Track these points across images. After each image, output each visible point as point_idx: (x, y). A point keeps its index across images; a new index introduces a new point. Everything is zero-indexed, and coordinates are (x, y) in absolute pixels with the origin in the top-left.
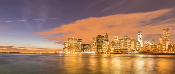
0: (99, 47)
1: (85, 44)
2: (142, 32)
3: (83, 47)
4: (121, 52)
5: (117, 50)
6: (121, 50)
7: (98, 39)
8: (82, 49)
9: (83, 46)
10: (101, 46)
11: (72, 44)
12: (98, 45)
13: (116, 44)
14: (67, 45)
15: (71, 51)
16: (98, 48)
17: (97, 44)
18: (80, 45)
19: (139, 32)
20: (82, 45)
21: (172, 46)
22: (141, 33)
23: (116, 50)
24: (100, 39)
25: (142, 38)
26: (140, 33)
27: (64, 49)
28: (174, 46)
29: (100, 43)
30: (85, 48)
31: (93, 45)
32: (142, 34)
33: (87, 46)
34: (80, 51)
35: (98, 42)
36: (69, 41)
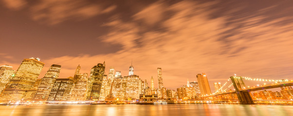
3: (59, 87)
4: (151, 100)
7: (98, 71)
9: (61, 83)
10: (100, 85)
12: (94, 84)
14: (6, 77)
15: (13, 96)
16: (93, 91)
17: (93, 81)
19: (130, 67)
20: (57, 80)
23: (144, 97)
24: (100, 71)
31: (85, 82)
33: (68, 84)
34: (43, 99)
35: (97, 78)
36: (25, 65)
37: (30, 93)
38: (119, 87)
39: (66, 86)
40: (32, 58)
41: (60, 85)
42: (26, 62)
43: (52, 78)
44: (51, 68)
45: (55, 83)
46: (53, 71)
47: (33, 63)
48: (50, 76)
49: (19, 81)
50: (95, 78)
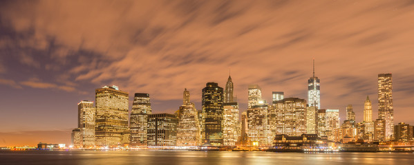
0: (212, 126)
1: (164, 115)
2: (318, 81)
3: (156, 126)
4: (299, 145)
5: (288, 138)
6: (301, 138)
7: (209, 97)
8: (149, 131)
9: (156, 121)
10: (219, 120)
11: (112, 113)
12: (207, 120)
13: (263, 117)
14: (90, 116)
15: (108, 139)
16: (208, 131)
17: (204, 115)
18: (142, 119)
19: (311, 81)
20: (150, 116)
21: (404, 129)
22: (318, 84)
23: (284, 140)
24: (213, 96)
25: (319, 100)
26: (316, 84)
27: (77, 134)
28: (408, 128)
29: (214, 111)
30: (163, 131)
31: (192, 117)
32: (318, 88)
33: (167, 121)
34: (142, 143)
35: (209, 109)
36: (101, 99)
37: (127, 136)
38: (260, 123)
39: (165, 124)
40: (106, 87)
41: (156, 123)
42: (100, 94)
43: (142, 114)
44: (135, 100)
45: (148, 121)
46: (140, 104)
47: (109, 94)
48: (139, 111)
49: (104, 121)
50: (207, 111)
